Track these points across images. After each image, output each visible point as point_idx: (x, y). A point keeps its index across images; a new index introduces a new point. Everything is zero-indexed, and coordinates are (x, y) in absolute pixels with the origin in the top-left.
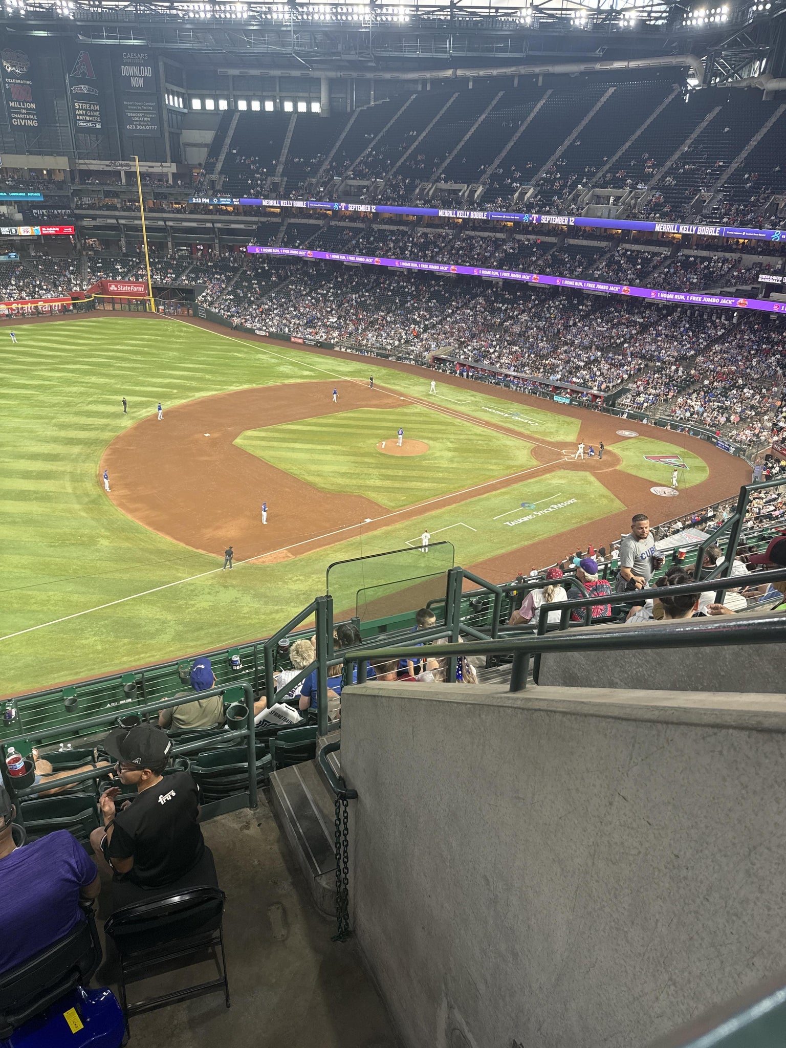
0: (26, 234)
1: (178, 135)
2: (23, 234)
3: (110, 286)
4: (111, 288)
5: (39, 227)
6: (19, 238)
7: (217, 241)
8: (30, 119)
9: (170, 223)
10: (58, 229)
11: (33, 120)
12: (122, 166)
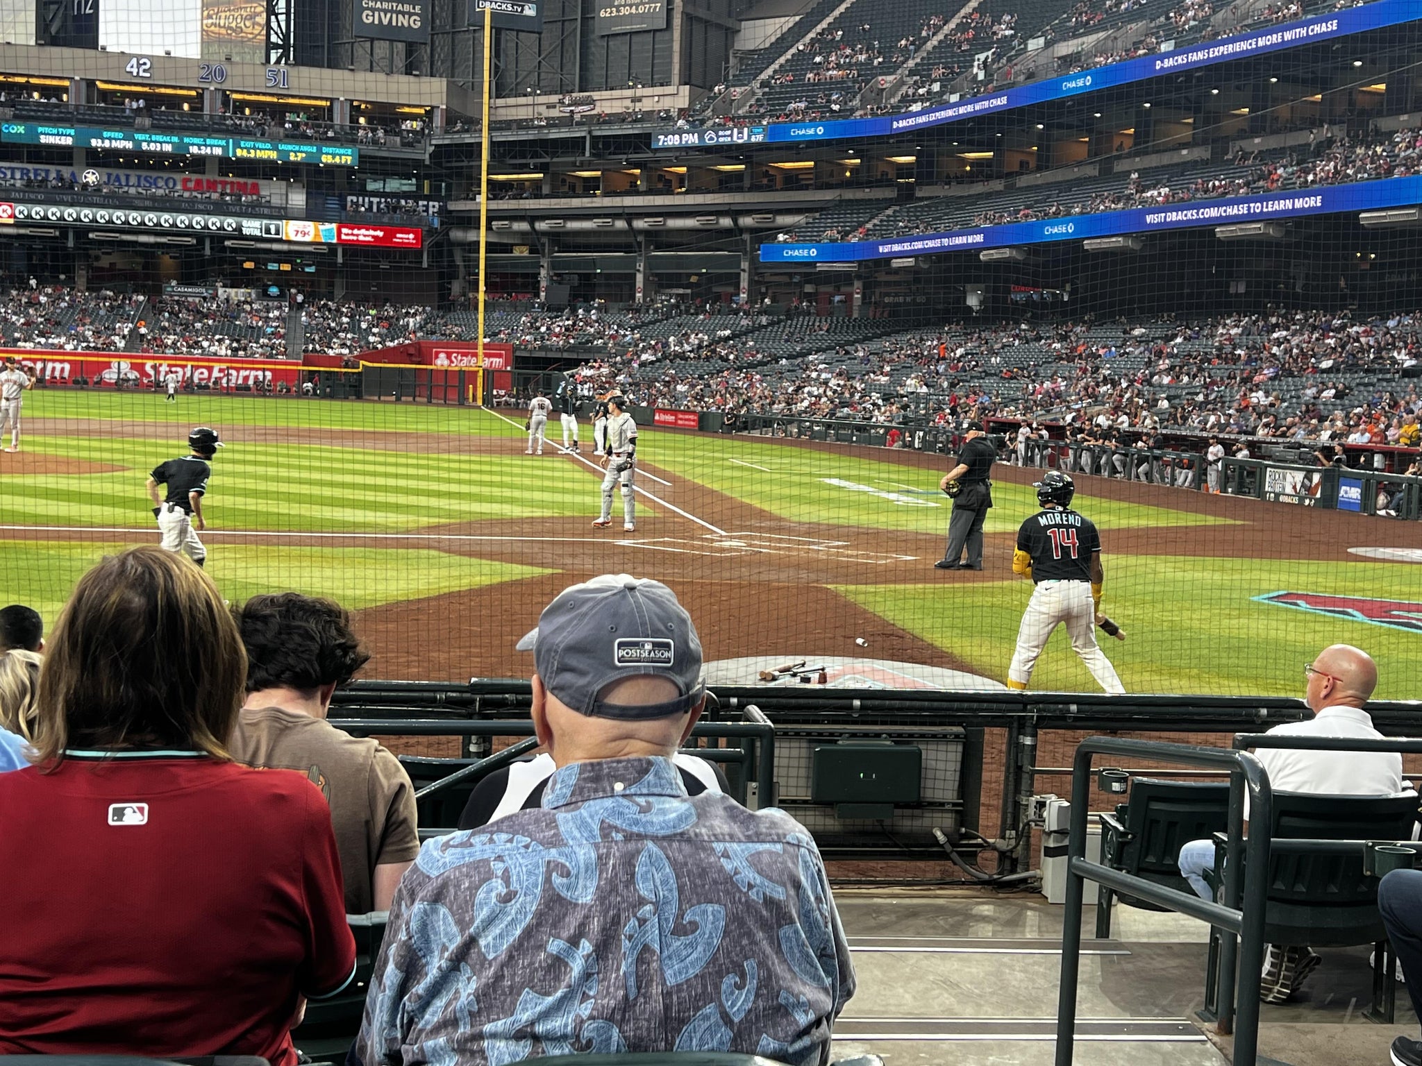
0: (300, 238)
1: (731, 33)
2: (293, 238)
3: (437, 357)
4: (439, 362)
5: (334, 226)
6: (285, 247)
7: (745, 265)
8: (403, 14)
9: (639, 224)
10: (380, 234)
11: (411, 15)
12: (575, 103)
